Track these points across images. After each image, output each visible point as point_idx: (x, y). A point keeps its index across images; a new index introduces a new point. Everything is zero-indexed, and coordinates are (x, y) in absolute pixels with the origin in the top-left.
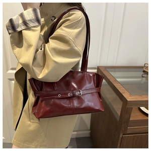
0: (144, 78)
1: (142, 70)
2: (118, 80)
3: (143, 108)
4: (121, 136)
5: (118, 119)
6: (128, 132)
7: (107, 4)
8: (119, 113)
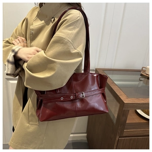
0: (142, 82)
1: (139, 73)
2: (116, 82)
3: (139, 111)
4: (117, 139)
5: (115, 121)
6: (124, 135)
7: (107, 4)
8: (116, 116)
